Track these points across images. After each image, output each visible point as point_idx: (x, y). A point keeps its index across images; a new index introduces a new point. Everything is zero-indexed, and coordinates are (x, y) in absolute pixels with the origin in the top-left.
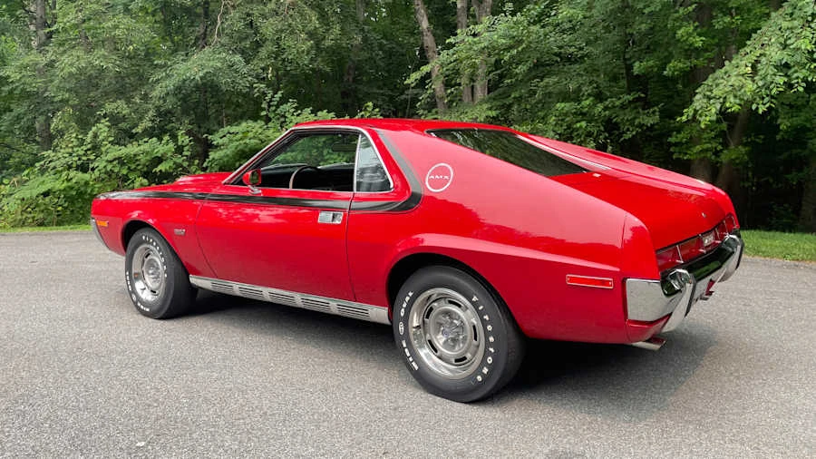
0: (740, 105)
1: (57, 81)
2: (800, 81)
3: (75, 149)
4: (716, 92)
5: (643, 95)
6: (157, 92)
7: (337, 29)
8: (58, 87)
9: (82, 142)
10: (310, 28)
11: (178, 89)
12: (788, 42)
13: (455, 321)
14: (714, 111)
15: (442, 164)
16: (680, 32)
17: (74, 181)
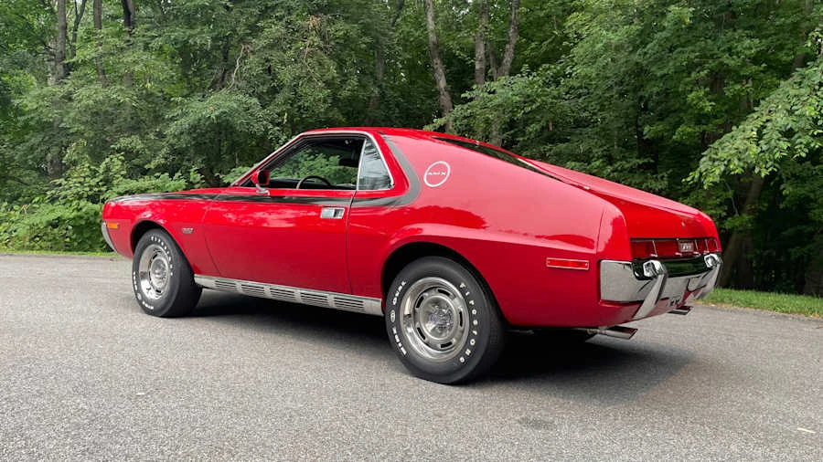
0: (743, 168)
1: (72, 115)
2: (803, 146)
3: (87, 179)
4: (721, 154)
5: (652, 161)
6: (172, 129)
7: (354, 81)
8: (74, 119)
9: (94, 174)
10: (328, 77)
11: (194, 128)
12: (794, 108)
13: (444, 310)
14: (717, 172)
15: (441, 162)
16: (691, 96)
17: (84, 210)
